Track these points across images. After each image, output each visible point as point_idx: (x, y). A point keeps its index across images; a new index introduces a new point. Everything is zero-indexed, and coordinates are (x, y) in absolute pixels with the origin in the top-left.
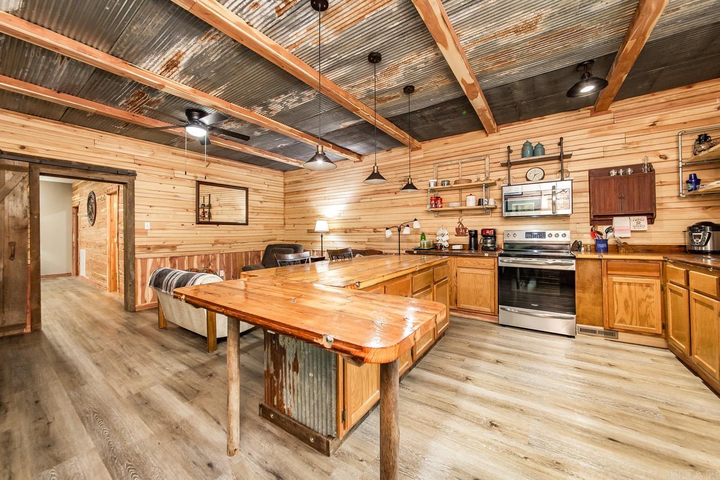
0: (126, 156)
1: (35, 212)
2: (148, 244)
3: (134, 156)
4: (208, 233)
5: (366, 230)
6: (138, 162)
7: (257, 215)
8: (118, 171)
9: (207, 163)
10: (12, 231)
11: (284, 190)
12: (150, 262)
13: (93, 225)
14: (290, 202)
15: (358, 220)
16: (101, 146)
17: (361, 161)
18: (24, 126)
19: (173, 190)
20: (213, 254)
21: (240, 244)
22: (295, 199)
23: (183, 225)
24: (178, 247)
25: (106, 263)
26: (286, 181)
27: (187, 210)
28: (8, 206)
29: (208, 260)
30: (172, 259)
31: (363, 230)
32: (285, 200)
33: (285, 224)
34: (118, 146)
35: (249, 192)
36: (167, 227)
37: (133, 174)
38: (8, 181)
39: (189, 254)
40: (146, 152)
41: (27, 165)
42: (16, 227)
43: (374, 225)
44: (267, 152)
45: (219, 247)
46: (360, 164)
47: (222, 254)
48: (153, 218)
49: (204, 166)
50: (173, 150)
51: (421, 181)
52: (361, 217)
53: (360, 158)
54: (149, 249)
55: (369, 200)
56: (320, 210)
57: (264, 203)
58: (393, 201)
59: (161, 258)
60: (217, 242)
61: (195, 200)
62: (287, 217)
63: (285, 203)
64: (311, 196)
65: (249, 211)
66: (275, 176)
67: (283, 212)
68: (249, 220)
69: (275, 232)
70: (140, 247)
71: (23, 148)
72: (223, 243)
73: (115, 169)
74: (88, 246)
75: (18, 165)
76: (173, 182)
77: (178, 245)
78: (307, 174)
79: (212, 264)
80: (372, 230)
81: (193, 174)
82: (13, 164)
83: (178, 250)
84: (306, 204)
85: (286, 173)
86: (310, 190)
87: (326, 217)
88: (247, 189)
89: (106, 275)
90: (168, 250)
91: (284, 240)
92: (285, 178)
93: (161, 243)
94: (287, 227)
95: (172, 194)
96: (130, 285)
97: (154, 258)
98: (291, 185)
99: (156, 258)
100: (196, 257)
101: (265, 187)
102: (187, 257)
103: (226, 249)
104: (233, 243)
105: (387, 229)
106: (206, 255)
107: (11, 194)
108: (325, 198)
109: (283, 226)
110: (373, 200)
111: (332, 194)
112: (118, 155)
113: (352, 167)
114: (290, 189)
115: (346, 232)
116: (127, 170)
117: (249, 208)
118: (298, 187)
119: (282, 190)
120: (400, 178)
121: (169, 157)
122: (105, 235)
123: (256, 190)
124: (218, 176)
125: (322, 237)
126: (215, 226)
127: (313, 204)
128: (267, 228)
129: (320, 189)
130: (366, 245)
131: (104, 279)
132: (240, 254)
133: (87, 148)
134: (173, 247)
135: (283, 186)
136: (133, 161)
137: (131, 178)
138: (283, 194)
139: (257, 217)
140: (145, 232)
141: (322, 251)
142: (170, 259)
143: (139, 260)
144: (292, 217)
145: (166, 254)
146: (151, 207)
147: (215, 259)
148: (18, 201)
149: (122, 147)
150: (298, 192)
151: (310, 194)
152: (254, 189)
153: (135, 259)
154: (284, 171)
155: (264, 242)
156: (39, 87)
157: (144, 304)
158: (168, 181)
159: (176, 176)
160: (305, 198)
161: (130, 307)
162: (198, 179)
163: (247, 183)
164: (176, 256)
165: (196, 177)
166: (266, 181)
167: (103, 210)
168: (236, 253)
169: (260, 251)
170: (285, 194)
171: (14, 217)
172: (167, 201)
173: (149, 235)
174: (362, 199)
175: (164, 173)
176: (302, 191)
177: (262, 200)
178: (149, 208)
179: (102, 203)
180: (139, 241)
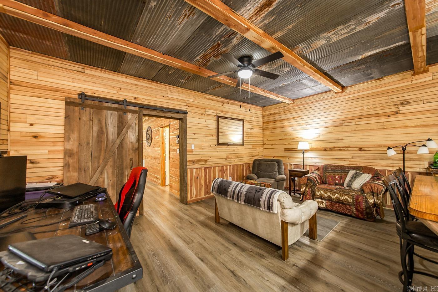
0: (182, 101)
1: (141, 139)
2: (194, 159)
3: (185, 101)
4: (224, 151)
5: (350, 149)
6: (188, 105)
7: (248, 138)
8: (179, 111)
9: (222, 104)
10: (131, 152)
11: (263, 120)
12: (194, 170)
13: (150, 146)
14: (268, 129)
15: (340, 141)
16: (170, 95)
17: (343, 91)
18: (136, 85)
19: (205, 123)
20: (226, 166)
21: (239, 159)
22: (273, 126)
23: (210, 146)
24: (208, 161)
25: (160, 169)
26: (264, 114)
27: (213, 136)
28: (130, 135)
29: (224, 169)
30: (205, 168)
31: (346, 149)
32: (264, 127)
33: (263, 144)
34: (178, 95)
35: (245, 123)
36: (203, 148)
37: (185, 113)
38: (130, 120)
39: (214, 165)
40: (192, 98)
41: (137, 109)
42: (133, 149)
43: (361, 145)
44: (267, 91)
45: (229, 161)
46: (343, 94)
47: (231, 165)
48: (196, 142)
49: (220, 106)
50: (205, 96)
51: (428, 103)
52: (343, 138)
53: (342, 90)
54: (194, 162)
55: (354, 124)
56: (297, 134)
57: (252, 130)
58: (385, 124)
59: (200, 168)
60: (228, 158)
61: (216, 129)
62: (265, 139)
63: (263, 130)
64: (287, 123)
65: (245, 135)
66: (258, 110)
67: (262, 136)
68: (245, 142)
69: (258, 150)
70: (190, 161)
71: (135, 98)
72: (231, 158)
73: (177, 110)
74: (146, 158)
75: (134, 109)
76: (206, 117)
77: (208, 160)
78: (285, 107)
79: (225, 172)
80: (357, 149)
81: (215, 112)
82: (131, 109)
83: (208, 163)
84: (284, 129)
85: (264, 108)
86: (287, 119)
87: (303, 139)
88: (243, 120)
89: (160, 176)
90: (203, 163)
91: (263, 156)
92: (263, 111)
93: (199, 158)
94: (265, 146)
95: (205, 125)
96: (185, 187)
97: (196, 168)
98: (268, 117)
99: (197, 168)
100: (217, 167)
101: (252, 119)
102: (212, 168)
103: (232, 162)
104: (236, 158)
105: (389, 148)
106: (222, 166)
107: (131, 128)
108: (303, 124)
109: (262, 145)
110: (357, 123)
111: (309, 121)
112: (178, 100)
113: (332, 98)
114: (267, 119)
115: (325, 150)
116: (183, 110)
117: (245, 133)
118: (276, 117)
119: (261, 120)
120: (396, 102)
121: (203, 100)
122: (159, 152)
123: (248, 121)
124: (228, 112)
125: (303, 154)
126: (227, 146)
127: (291, 129)
128: (254, 147)
129: (298, 117)
130: (350, 161)
131: (158, 178)
132: (240, 165)
133: (163, 97)
134: (206, 161)
135: (262, 117)
136: (185, 104)
137: (184, 115)
138: (262, 123)
139: (249, 139)
140: (192, 151)
141: (303, 165)
142: (204, 169)
143: (189, 170)
144: (270, 139)
145: (203, 165)
146: (194, 134)
147: (227, 169)
148: (134, 132)
149: (180, 95)
150: (275, 121)
151: (285, 122)
152: (247, 120)
153: (187, 169)
154: (263, 107)
155: (252, 157)
156: (155, 52)
157: (191, 199)
158: (202, 117)
159: (207, 113)
160: (283, 124)
161: (185, 201)
162: (218, 115)
163: (243, 116)
164: (207, 167)
165: (217, 113)
166: (253, 114)
167: (157, 137)
168: (237, 165)
169: (250, 163)
170: (264, 123)
171: (132, 142)
172: (203, 130)
173: (194, 153)
174: (344, 123)
175: (201, 111)
176: (280, 120)
177: (251, 127)
178: (193, 135)
179: (156, 133)
180: (189, 157)
